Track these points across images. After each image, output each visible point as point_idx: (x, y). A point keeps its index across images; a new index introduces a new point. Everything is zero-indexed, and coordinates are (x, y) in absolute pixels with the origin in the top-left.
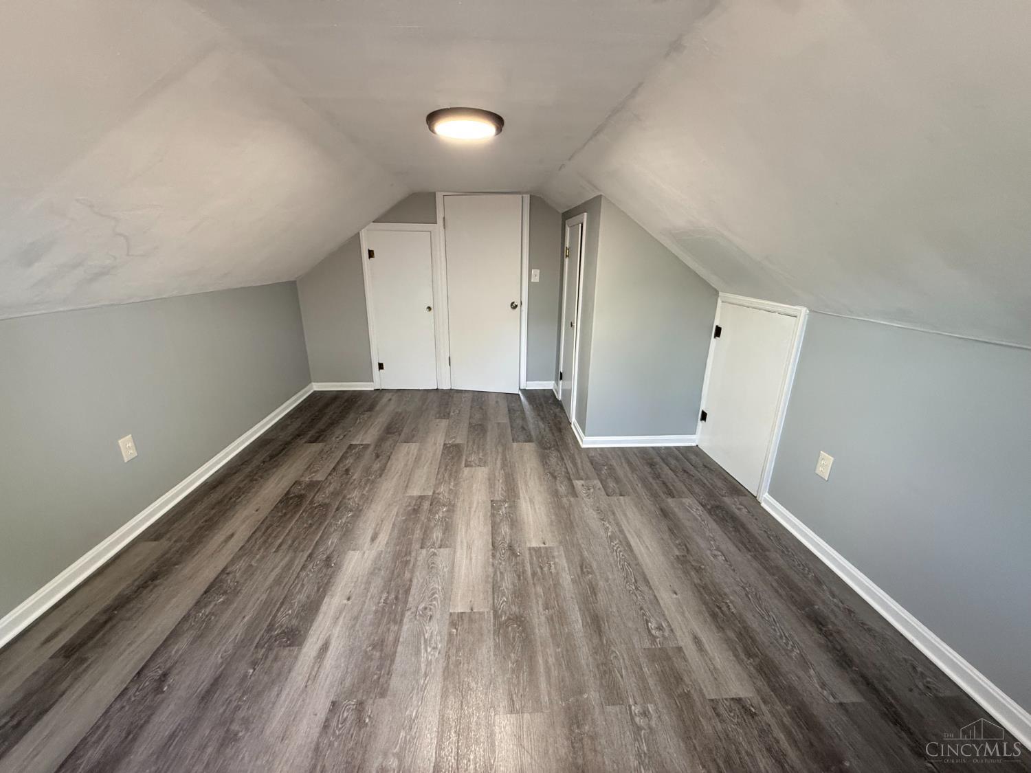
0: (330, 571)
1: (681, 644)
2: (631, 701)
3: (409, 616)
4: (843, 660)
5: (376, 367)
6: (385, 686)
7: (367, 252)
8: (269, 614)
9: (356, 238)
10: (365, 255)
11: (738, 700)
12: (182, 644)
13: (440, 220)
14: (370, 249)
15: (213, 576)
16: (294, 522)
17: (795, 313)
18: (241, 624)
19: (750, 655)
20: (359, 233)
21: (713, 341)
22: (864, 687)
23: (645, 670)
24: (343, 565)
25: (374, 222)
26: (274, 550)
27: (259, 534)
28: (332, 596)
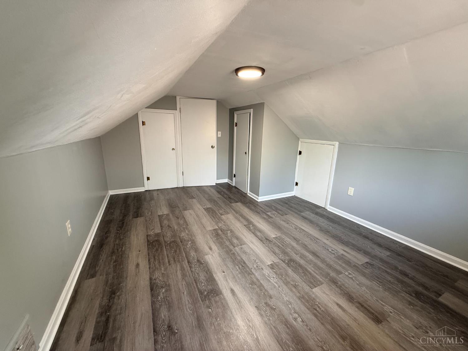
0: (204, 265)
1: (342, 253)
2: (344, 272)
3: (254, 271)
4: (380, 245)
5: (146, 179)
6: (269, 295)
7: (142, 122)
8: (194, 288)
9: (136, 116)
10: (141, 123)
11: (367, 263)
12: (164, 313)
13: (178, 109)
14: (143, 121)
15: (147, 283)
16: (165, 251)
17: (334, 144)
18: (185, 296)
19: (360, 251)
20: (137, 113)
21: (298, 156)
22: (388, 250)
23: (339, 263)
24: (208, 261)
25: (146, 108)
26: (168, 264)
27: (152, 260)
28: (216, 273)
